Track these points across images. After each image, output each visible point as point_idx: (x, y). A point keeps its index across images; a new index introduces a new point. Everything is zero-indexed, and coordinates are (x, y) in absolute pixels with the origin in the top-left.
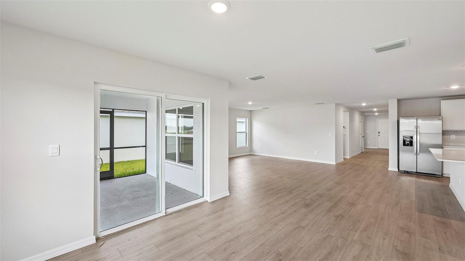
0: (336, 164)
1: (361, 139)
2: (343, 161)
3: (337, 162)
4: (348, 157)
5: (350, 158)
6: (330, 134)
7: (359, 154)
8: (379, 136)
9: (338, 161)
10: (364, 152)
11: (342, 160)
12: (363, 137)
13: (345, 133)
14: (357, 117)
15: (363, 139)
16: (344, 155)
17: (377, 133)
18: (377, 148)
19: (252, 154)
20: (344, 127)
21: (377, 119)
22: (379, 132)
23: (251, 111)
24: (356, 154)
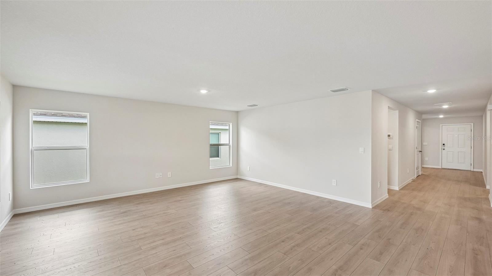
0: (372, 208)
1: (417, 155)
2: (388, 197)
3: (374, 202)
4: (396, 188)
5: (400, 190)
6: (361, 150)
7: (414, 181)
8: (444, 149)
9: (378, 200)
10: (422, 175)
11: (386, 196)
12: (420, 151)
13: (390, 146)
14: (412, 121)
15: (420, 155)
16: (389, 183)
17: (441, 145)
18: (440, 167)
19: (239, 177)
20: (389, 136)
21: (441, 125)
22: (443, 144)
23: (237, 112)
24: (409, 180)
